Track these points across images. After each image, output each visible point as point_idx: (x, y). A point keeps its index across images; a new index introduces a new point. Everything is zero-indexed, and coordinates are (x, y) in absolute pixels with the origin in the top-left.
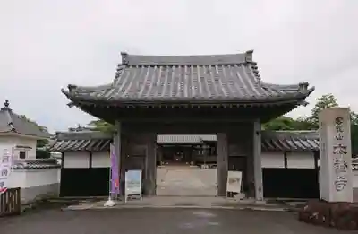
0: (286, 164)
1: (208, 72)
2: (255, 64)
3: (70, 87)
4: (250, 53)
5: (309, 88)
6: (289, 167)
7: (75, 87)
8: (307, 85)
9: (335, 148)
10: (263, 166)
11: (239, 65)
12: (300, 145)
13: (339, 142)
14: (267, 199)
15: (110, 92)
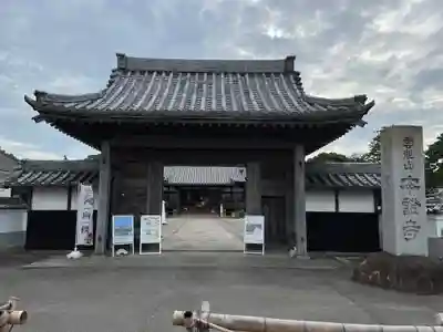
0: (337, 207)
1: (236, 82)
2: (298, 74)
3: (37, 93)
4: (291, 59)
5: (366, 103)
6: (341, 210)
7: (43, 94)
8: (364, 98)
9: (403, 180)
10: (307, 210)
11: (277, 74)
12: (356, 182)
13: (408, 172)
14: (313, 253)
15: (96, 103)
